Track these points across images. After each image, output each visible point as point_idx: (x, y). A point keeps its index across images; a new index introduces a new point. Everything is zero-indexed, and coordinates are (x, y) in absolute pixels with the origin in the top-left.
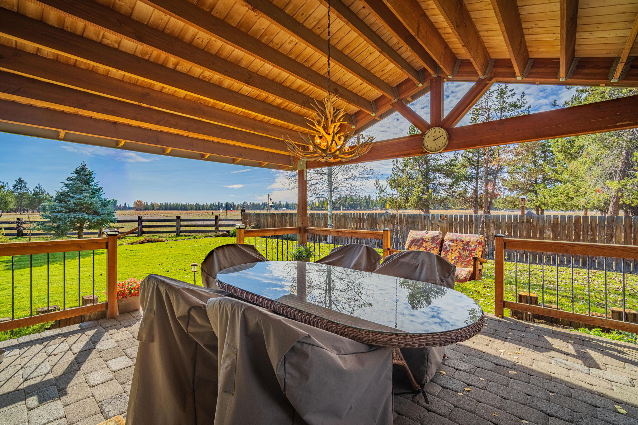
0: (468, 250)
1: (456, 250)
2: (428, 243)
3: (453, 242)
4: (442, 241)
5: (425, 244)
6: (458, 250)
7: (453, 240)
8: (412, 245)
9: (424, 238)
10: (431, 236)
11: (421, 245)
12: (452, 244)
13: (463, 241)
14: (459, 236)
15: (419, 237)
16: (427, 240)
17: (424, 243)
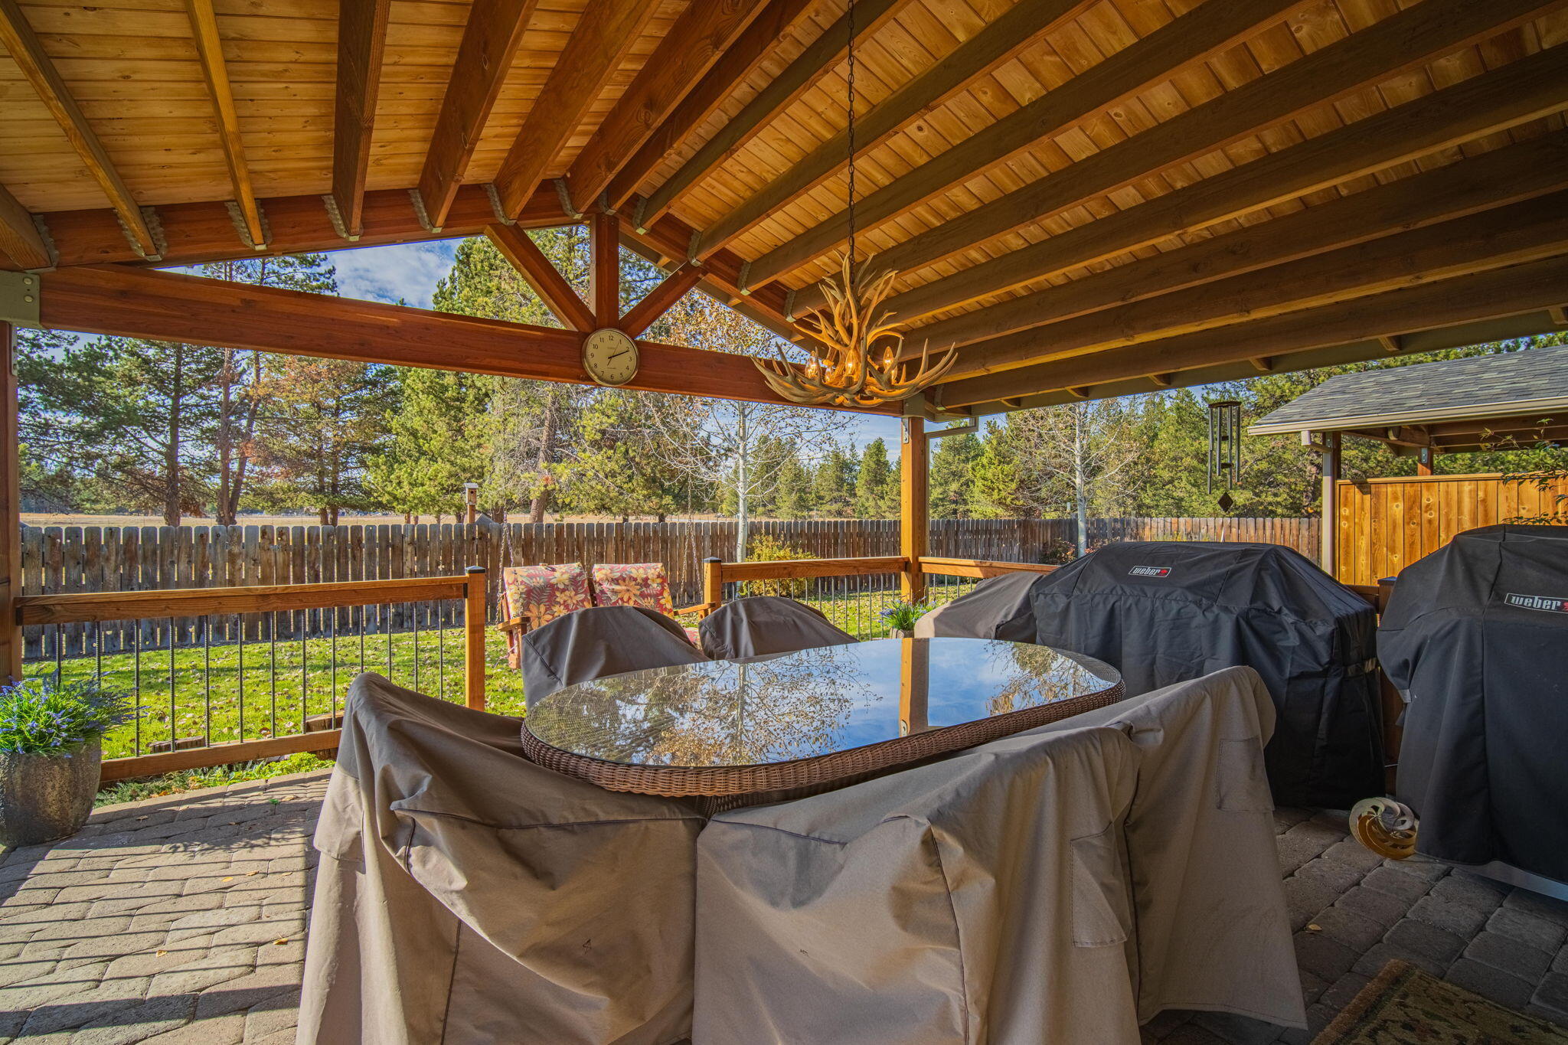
0: (650, 595)
1: (630, 598)
2: (567, 593)
3: (618, 584)
4: (591, 583)
5: (560, 597)
6: (633, 599)
7: (617, 580)
8: (528, 604)
9: (552, 581)
10: (566, 576)
11: (552, 601)
12: (617, 588)
13: (635, 580)
14: (624, 570)
15: (541, 581)
16: (561, 586)
17: (558, 594)
